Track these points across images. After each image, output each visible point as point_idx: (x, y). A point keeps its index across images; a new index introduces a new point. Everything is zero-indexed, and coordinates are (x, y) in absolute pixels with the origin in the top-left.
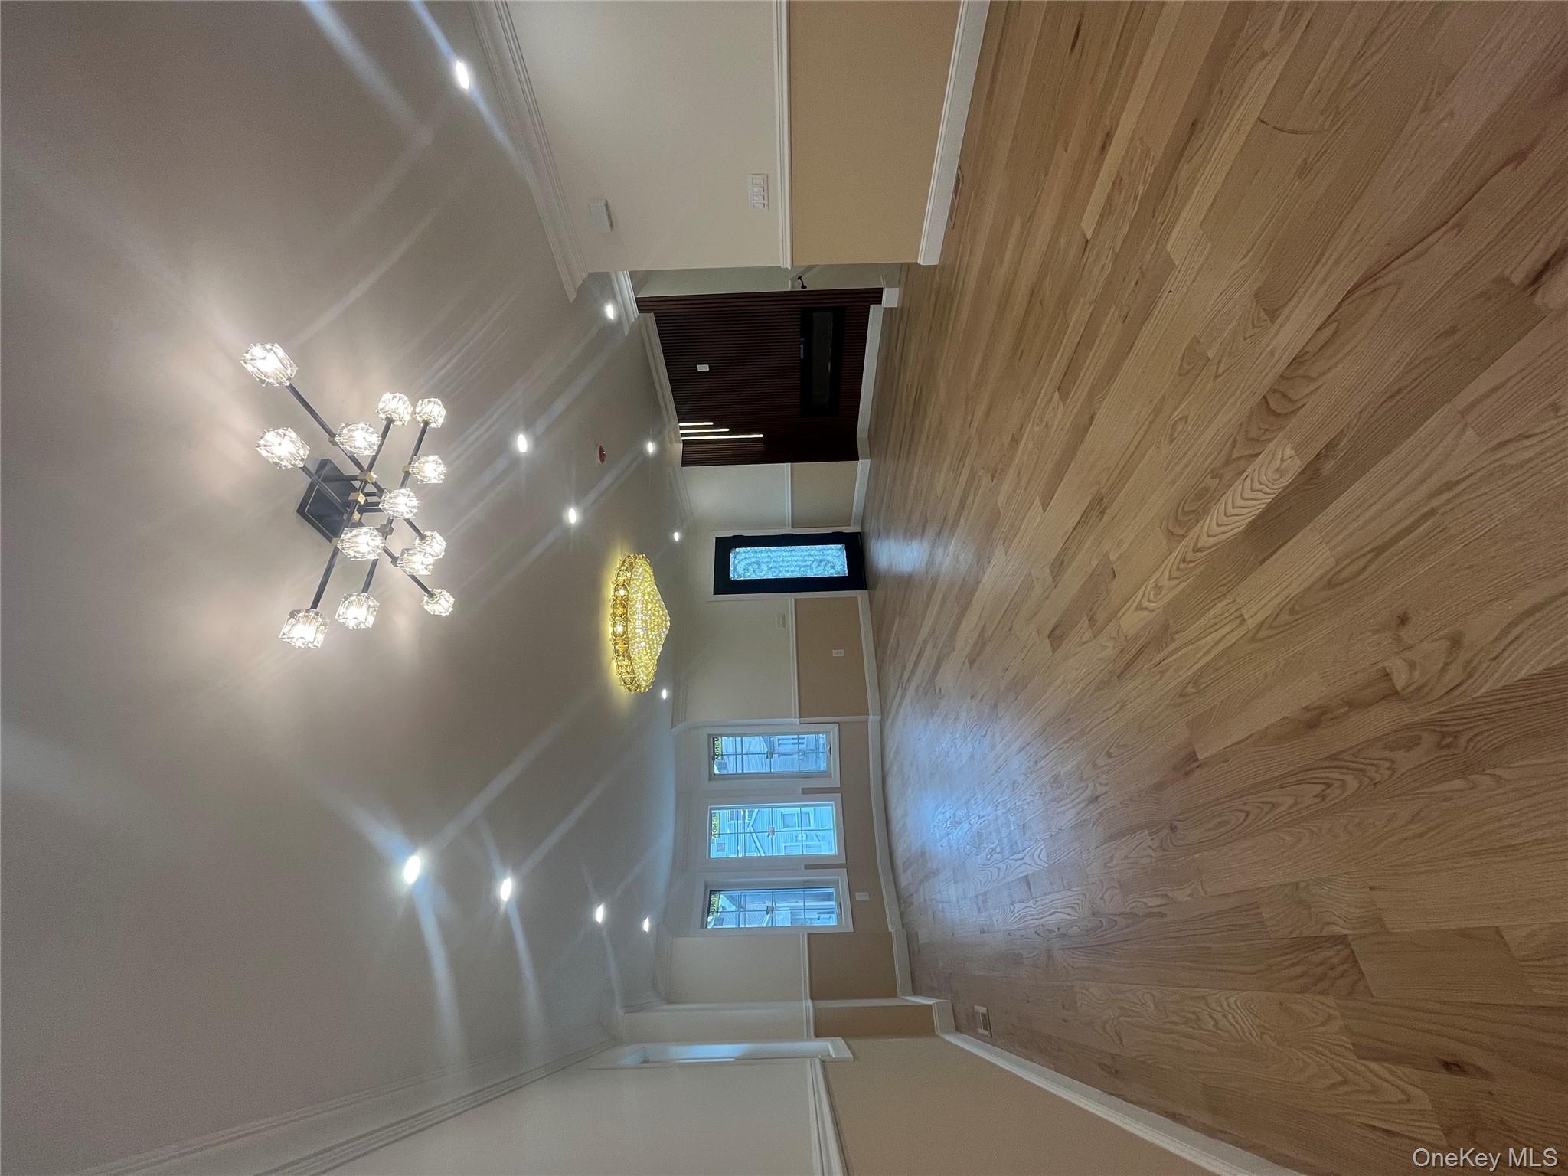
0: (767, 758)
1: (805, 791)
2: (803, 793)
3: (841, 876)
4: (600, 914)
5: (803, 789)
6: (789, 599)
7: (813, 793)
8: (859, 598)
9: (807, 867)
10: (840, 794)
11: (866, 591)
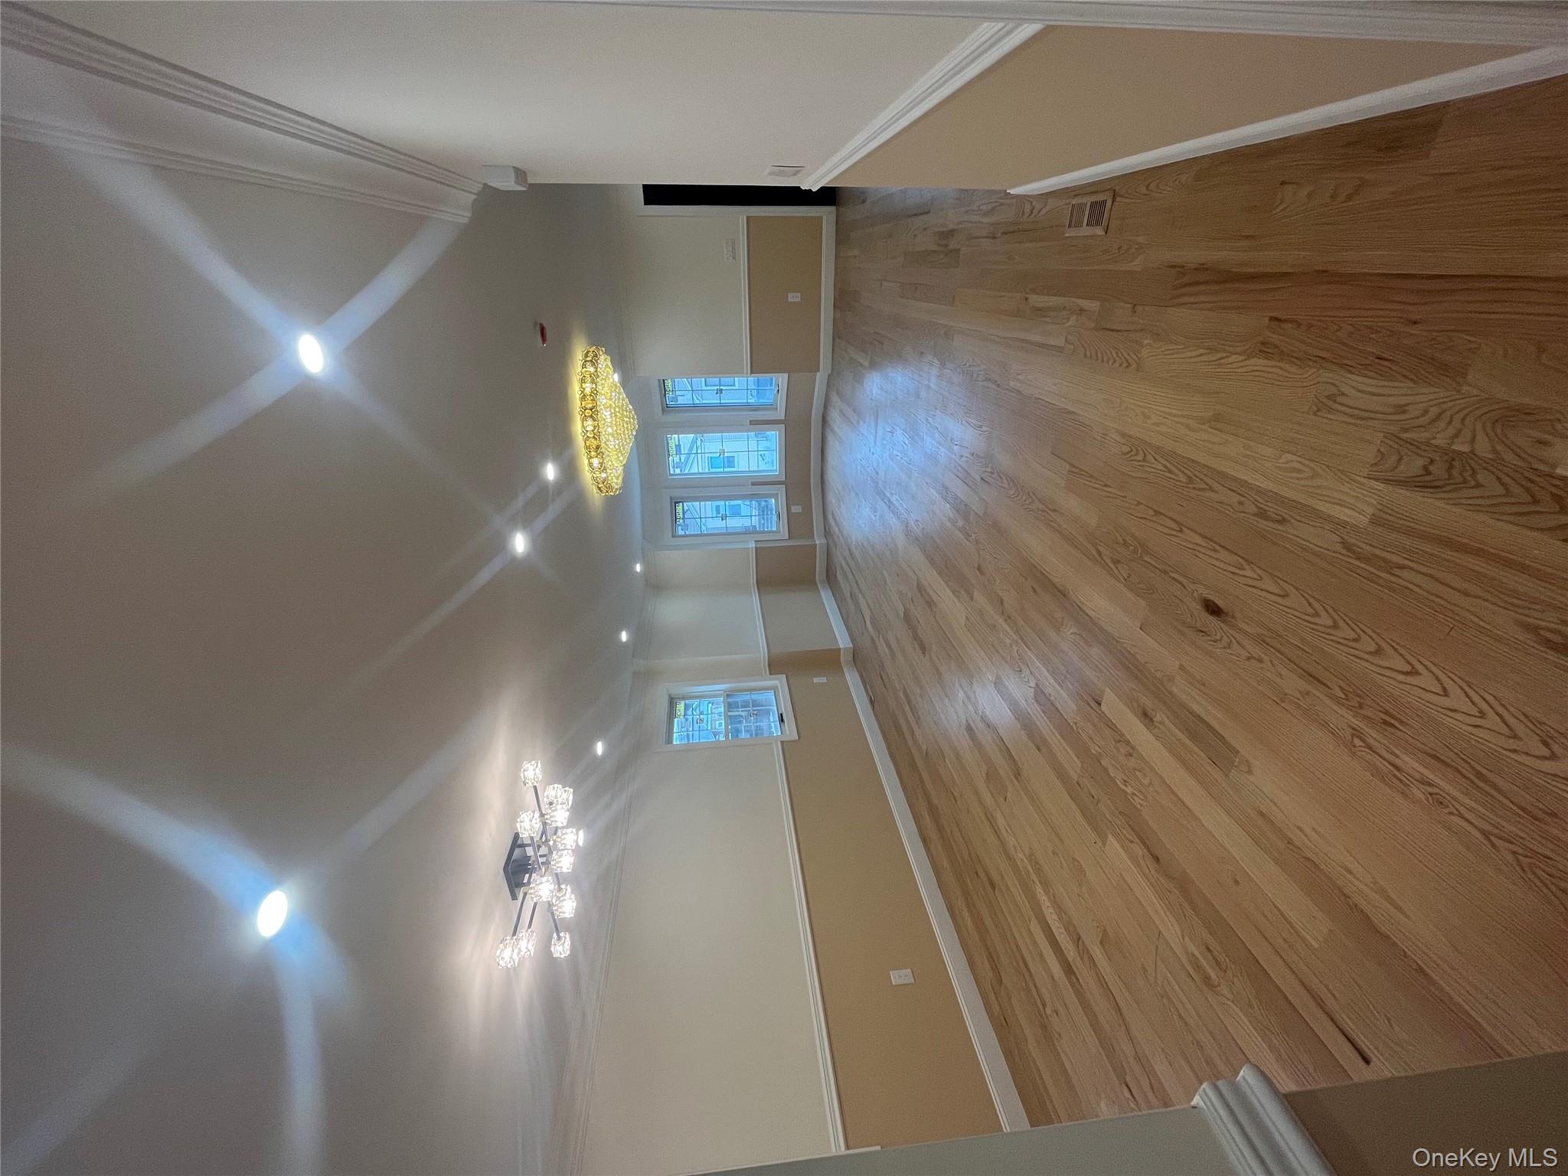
0: (717, 393)
1: (752, 423)
2: (751, 424)
3: (781, 490)
4: (624, 636)
5: (750, 421)
6: (739, 215)
7: (759, 424)
8: (825, 218)
9: (753, 484)
10: (784, 425)
11: (832, 209)
